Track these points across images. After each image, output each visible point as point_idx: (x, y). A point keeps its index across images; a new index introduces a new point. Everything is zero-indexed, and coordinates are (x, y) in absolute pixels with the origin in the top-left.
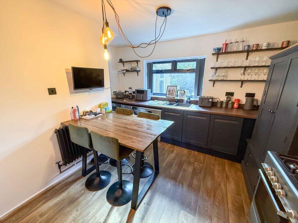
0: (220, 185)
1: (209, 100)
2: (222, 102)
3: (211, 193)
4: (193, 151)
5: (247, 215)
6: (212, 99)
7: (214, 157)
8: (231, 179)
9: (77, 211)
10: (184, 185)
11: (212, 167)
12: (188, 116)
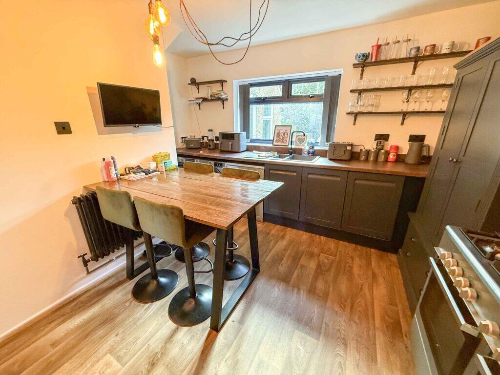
0: (361, 289)
1: (345, 148)
2: (368, 152)
3: (346, 302)
4: (318, 236)
5: (406, 336)
6: (352, 145)
7: (354, 245)
8: (381, 280)
9: (116, 335)
10: (302, 292)
11: (350, 261)
12: (309, 176)
